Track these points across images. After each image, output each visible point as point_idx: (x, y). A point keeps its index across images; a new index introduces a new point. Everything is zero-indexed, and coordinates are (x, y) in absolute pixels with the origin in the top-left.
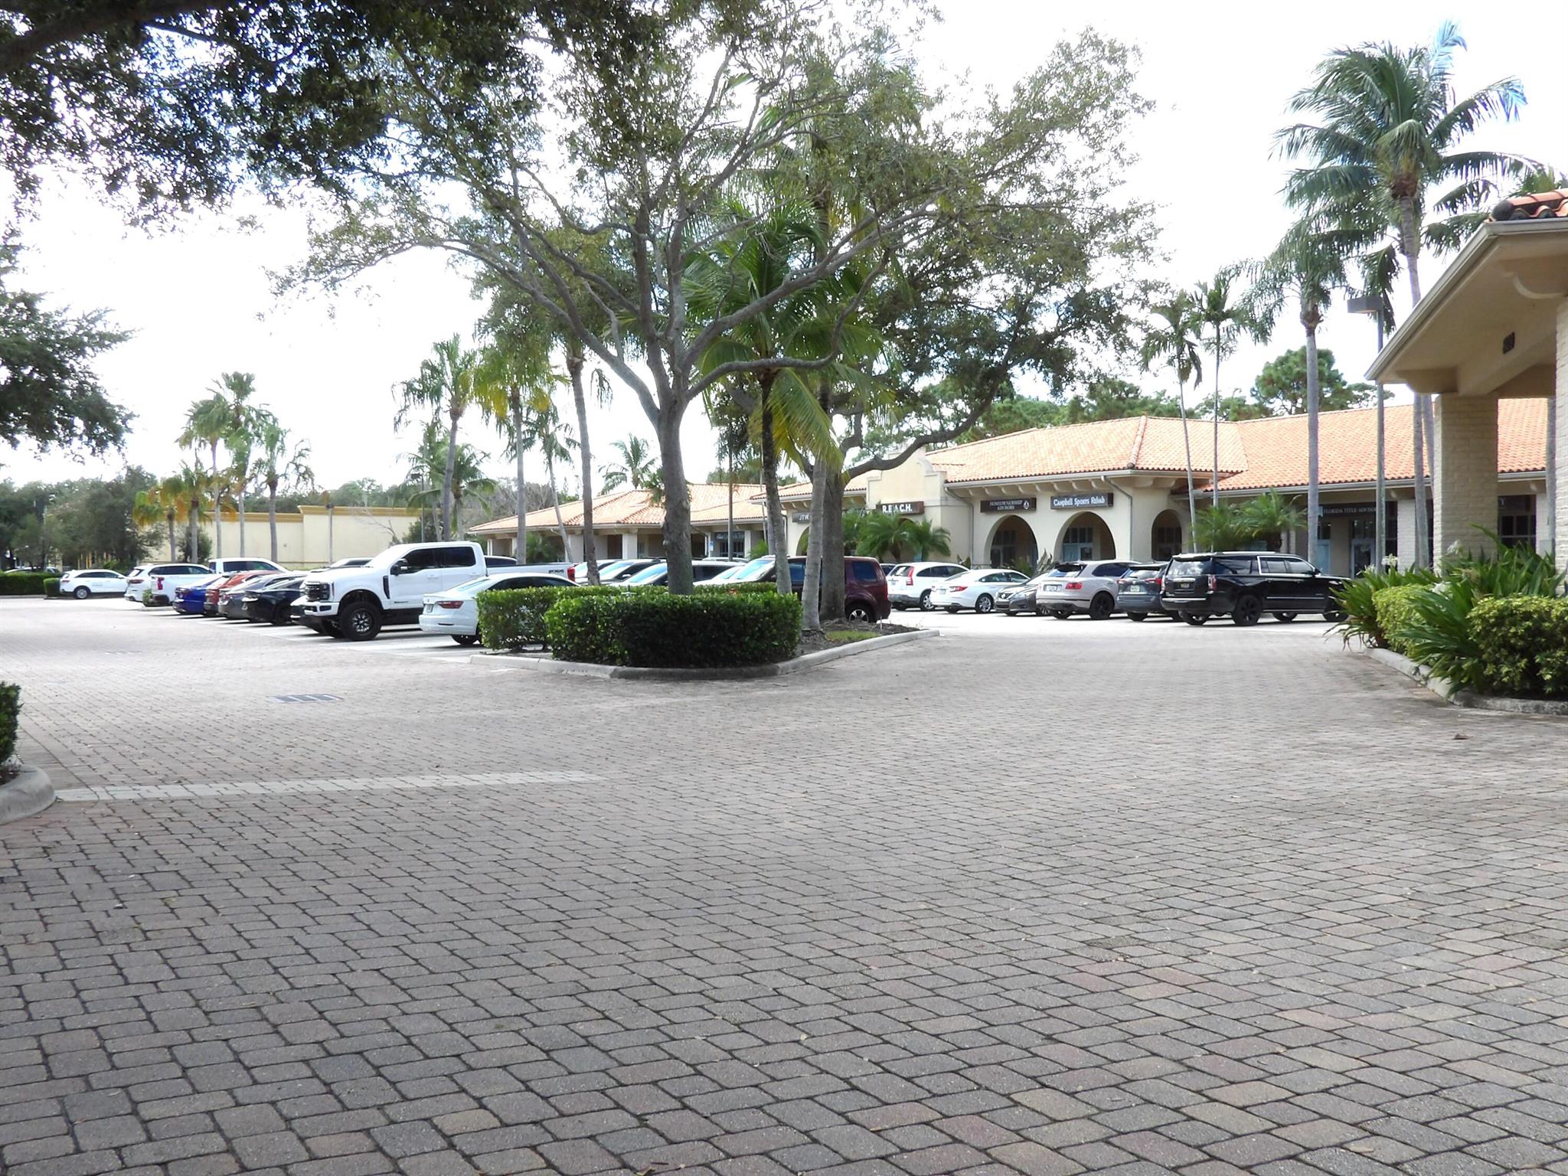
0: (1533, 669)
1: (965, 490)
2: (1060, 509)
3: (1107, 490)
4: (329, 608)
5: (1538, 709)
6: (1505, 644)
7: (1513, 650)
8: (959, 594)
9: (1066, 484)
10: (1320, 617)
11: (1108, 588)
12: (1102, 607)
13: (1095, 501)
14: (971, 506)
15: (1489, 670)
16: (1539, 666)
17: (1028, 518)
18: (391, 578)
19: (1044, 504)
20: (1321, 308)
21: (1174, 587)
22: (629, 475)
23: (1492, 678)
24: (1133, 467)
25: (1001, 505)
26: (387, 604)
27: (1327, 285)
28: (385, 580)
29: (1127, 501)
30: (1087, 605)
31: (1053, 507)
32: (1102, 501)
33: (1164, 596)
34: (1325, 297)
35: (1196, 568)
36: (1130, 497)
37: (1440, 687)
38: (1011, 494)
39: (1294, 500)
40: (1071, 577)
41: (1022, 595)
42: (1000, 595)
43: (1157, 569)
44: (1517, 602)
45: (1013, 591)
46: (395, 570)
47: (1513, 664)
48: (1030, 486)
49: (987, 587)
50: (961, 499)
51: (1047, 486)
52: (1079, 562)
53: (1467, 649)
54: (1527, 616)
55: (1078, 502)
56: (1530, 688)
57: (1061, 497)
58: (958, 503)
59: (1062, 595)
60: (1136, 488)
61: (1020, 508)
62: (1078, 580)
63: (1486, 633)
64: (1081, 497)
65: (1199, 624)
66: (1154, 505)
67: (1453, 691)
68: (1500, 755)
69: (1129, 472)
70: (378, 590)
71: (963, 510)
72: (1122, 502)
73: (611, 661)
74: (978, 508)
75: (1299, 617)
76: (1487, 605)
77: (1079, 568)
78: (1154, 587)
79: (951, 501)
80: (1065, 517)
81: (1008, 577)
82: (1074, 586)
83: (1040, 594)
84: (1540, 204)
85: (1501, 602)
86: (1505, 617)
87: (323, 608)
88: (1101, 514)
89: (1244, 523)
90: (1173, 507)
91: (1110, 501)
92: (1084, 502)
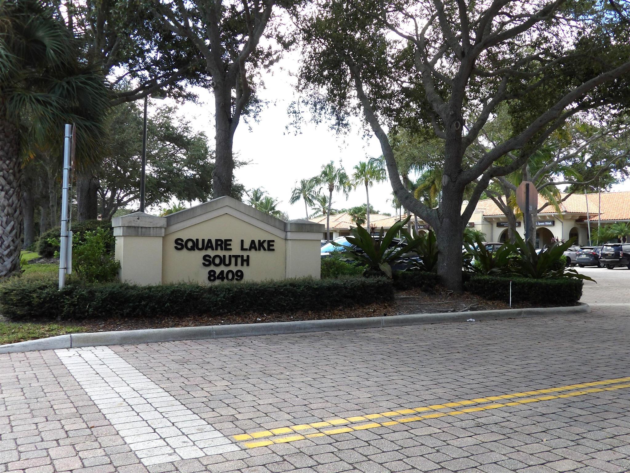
1: (491, 219)
3: (552, 219)
13: (547, 223)
14: (492, 225)
17: (518, 229)
19: (523, 224)
21: (604, 255)
25: (506, 225)
29: (561, 224)
32: (550, 224)
33: (601, 258)
35: (611, 249)
36: (562, 222)
43: (592, 249)
50: (489, 222)
55: (540, 224)
58: (487, 223)
60: (565, 219)
61: (515, 226)
64: (540, 222)
66: (570, 225)
69: (565, 213)
71: (489, 226)
72: (558, 224)
74: (495, 225)
79: (485, 223)
88: (549, 228)
89: (614, 232)
90: (577, 226)
91: (553, 224)
92: (542, 224)
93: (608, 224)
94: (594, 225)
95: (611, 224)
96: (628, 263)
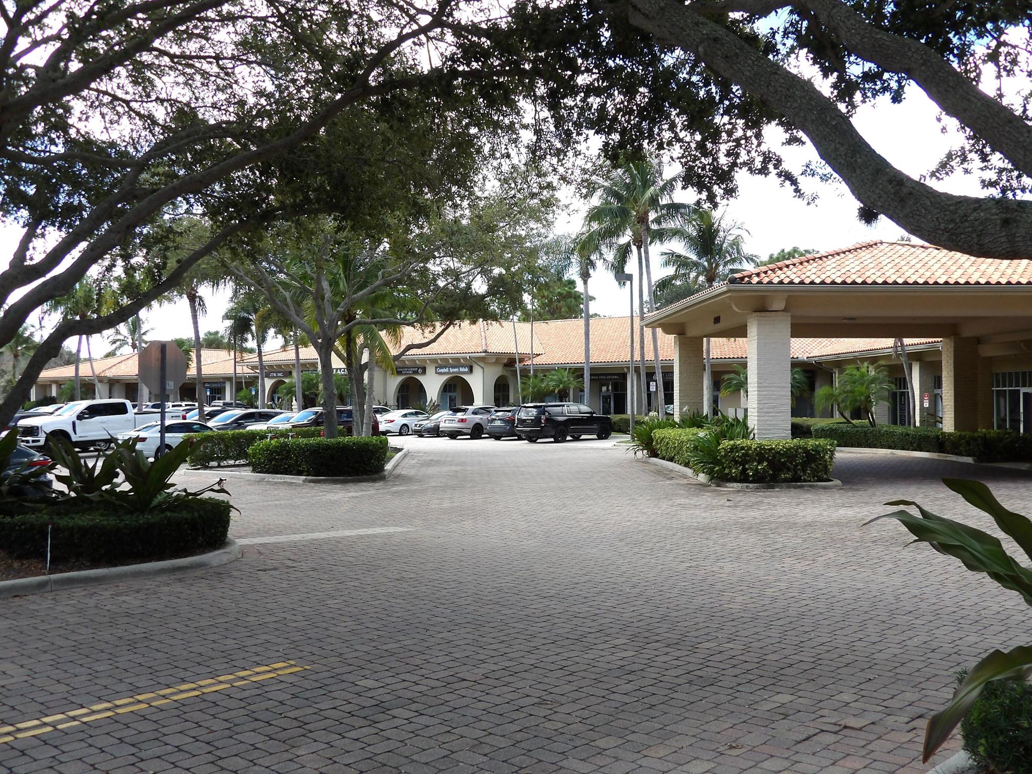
0: (744, 470)
2: (441, 374)
3: (469, 363)
4: (38, 441)
5: (747, 487)
6: (734, 460)
7: (736, 462)
8: (389, 425)
9: (446, 360)
10: (595, 437)
11: (478, 421)
12: (477, 432)
13: (462, 370)
14: (386, 371)
15: (727, 471)
16: (747, 469)
17: (420, 378)
18: (77, 422)
19: (431, 370)
20: (591, 271)
21: (522, 422)
22: (130, 341)
23: (727, 474)
24: (486, 352)
25: (404, 371)
26: (74, 438)
27: (593, 258)
28: (74, 424)
29: (480, 370)
30: (469, 431)
31: (436, 373)
32: (466, 370)
33: (517, 426)
34: (592, 264)
35: (534, 412)
36: (483, 368)
37: (702, 478)
38: (412, 365)
39: (577, 372)
40: (460, 415)
41: (429, 425)
42: (416, 425)
44: (739, 442)
45: (424, 423)
46: (80, 417)
47: (736, 468)
48: (424, 361)
49: (405, 421)
51: (434, 361)
52: (464, 407)
53: (716, 462)
54: (743, 448)
55: (451, 370)
56: (743, 478)
57: (441, 367)
58: (377, 369)
59: (456, 425)
60: (485, 363)
61: (416, 372)
62: (464, 417)
63: (726, 455)
64: (453, 367)
65: (534, 442)
66: (495, 372)
67: (711, 480)
68: (747, 507)
69: (483, 354)
70: (69, 430)
72: (478, 371)
73: (300, 473)
75: (583, 437)
76: (726, 444)
77: (465, 410)
78: (511, 421)
80: (444, 378)
81: (416, 414)
82: (462, 421)
83: (442, 425)
84: (744, 277)
85: (732, 442)
86: (734, 449)
87: (33, 441)
88: (465, 377)
89: (550, 383)
90: (505, 374)
91: (471, 370)
92: (456, 370)
93: (546, 371)
94: (525, 372)
95: (548, 370)
96: (553, 434)
